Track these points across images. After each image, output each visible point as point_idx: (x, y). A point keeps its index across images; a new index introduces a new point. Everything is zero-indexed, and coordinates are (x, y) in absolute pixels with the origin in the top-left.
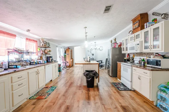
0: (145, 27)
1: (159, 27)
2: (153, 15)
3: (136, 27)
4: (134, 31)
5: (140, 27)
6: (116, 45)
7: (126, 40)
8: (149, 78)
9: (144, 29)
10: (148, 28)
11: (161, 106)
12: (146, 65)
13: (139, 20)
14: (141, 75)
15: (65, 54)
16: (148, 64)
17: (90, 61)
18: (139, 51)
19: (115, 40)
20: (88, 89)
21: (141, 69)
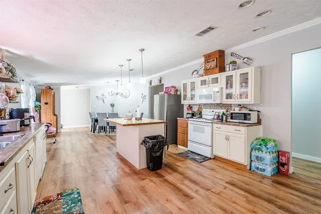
0: (227, 69)
1: (248, 73)
2: (232, 55)
3: (211, 66)
4: (207, 71)
5: (218, 68)
6: (171, 91)
7: (193, 83)
8: (243, 136)
9: (225, 71)
10: (231, 71)
11: (257, 168)
12: (228, 120)
13: (217, 58)
14: (229, 134)
15: (38, 103)
16: (232, 118)
17: (141, 119)
18: (218, 102)
19: (160, 80)
20: (157, 173)
21: (230, 126)
